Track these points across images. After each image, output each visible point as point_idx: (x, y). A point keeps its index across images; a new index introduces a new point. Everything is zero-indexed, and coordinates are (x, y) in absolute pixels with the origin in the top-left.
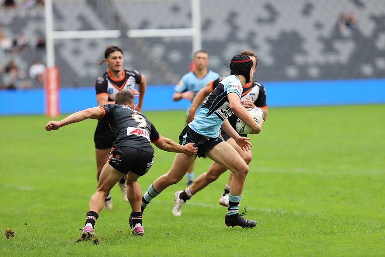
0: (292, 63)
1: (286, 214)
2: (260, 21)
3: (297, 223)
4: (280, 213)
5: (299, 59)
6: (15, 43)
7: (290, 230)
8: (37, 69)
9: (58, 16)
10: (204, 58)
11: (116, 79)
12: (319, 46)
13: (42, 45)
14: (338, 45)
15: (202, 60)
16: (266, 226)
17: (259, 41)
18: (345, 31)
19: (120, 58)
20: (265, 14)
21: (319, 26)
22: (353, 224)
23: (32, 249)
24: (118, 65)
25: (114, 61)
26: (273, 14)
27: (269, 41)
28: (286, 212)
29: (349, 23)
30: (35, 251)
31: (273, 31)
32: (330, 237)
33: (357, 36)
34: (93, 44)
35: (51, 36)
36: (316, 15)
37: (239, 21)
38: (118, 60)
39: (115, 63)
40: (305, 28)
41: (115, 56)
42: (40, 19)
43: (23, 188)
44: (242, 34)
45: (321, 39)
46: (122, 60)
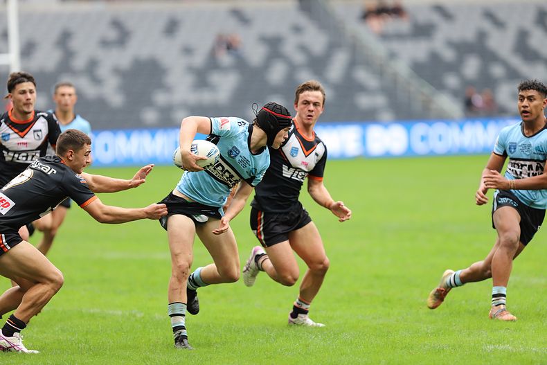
0: (150, 103)
1: (143, 318)
2: (105, 43)
3: (159, 330)
4: (134, 316)
5: (161, 98)
7: (150, 340)
10: (70, 95)
12: (189, 79)
14: (215, 78)
15: (67, 97)
16: (115, 334)
17: (104, 71)
18: (225, 59)
19: (31, 92)
20: (112, 34)
21: (188, 51)
22: (238, 331)
24: (27, 104)
25: (22, 97)
26: (122, 35)
27: (117, 71)
28: (142, 315)
29: (230, 47)
31: (123, 58)
32: (206, 350)
33: (241, 65)
36: (183, 36)
37: (75, 44)
38: (29, 96)
39: (24, 101)
40: (168, 53)
41: (24, 89)
44: (79, 63)
45: (191, 69)
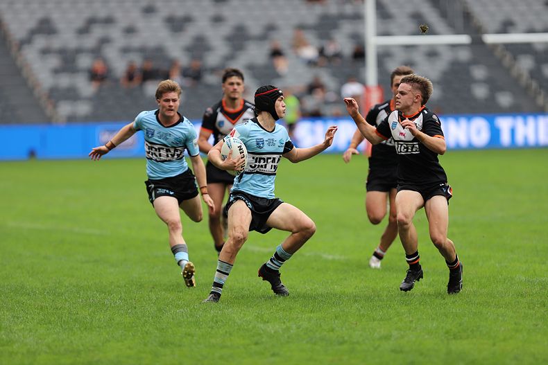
6: (321, 52)
8: (352, 89)
9: (383, 13)
11: (231, 110)
13: (360, 55)
23: (341, 343)
24: (234, 92)
25: (231, 87)
30: (345, 347)
34: (432, 53)
35: (373, 43)
39: (232, 90)
42: (358, 17)
43: (330, 257)
46: (241, 86)
